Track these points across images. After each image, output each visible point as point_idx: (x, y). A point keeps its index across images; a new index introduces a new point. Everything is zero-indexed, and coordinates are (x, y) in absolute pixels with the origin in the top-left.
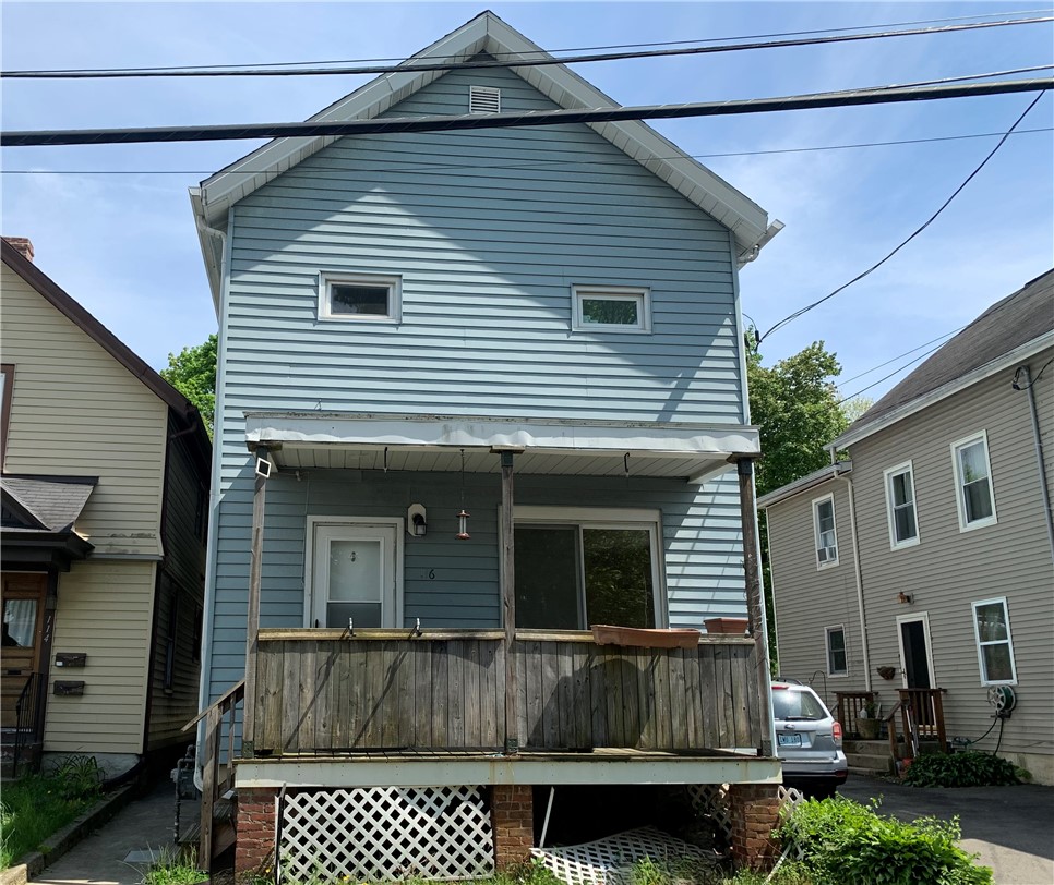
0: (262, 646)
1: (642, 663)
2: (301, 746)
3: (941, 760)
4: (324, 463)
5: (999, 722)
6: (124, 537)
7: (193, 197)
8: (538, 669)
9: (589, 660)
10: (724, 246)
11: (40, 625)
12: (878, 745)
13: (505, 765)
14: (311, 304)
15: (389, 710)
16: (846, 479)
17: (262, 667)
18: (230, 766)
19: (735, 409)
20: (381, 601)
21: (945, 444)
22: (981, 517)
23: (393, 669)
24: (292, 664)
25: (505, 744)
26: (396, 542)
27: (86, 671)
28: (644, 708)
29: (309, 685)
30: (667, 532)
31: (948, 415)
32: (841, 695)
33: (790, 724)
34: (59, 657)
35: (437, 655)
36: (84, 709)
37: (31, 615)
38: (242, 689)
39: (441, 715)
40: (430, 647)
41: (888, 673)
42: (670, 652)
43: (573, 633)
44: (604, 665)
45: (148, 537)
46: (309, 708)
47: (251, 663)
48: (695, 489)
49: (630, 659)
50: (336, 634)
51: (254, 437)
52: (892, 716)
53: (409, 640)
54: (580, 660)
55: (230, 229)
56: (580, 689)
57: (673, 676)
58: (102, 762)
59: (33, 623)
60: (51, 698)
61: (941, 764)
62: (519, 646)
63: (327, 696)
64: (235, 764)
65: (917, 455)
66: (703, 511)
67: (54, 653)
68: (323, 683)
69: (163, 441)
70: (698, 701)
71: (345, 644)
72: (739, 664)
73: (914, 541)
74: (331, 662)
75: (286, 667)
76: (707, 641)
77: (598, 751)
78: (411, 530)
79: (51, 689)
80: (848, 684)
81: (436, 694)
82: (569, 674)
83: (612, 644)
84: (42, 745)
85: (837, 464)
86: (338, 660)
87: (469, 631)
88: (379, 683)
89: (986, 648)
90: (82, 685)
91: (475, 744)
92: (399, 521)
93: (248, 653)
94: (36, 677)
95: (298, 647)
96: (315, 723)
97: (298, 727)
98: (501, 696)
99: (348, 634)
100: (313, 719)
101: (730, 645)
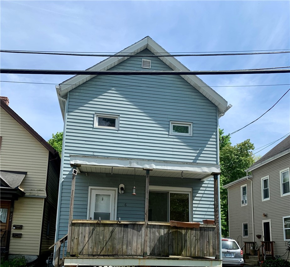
0: (73, 224)
1: (183, 232)
2: (84, 254)
3: (271, 261)
4: (94, 171)
5: (288, 251)
6: (35, 190)
7: (57, 88)
8: (154, 233)
9: (169, 231)
10: (215, 111)
11: (9, 216)
12: (255, 257)
13: (143, 260)
14: (92, 123)
15: (110, 244)
16: (251, 180)
17: (73, 231)
18: (63, 259)
19: (215, 159)
20: (110, 212)
21: (278, 171)
22: (287, 193)
23: (112, 232)
24: (82, 230)
25: (144, 254)
26: (115, 195)
27: (22, 230)
28: (183, 245)
29: (87, 236)
30: (194, 194)
31: (279, 163)
32: (246, 243)
33: (229, 250)
34: (14, 226)
35: (125, 228)
36: (21, 242)
37: (6, 213)
38: (67, 237)
39: (125, 246)
40: (123, 226)
41: (259, 237)
42: (192, 229)
43: (164, 223)
44: (173, 232)
45: (42, 191)
46: (86, 243)
47: (70, 229)
48: (202, 183)
49: (180, 231)
50: (95, 222)
51: (73, 163)
52: (259, 249)
53: (117, 224)
54: (166, 231)
55: (68, 99)
56: (166, 239)
57: (192, 236)
58: (26, 257)
59: (6, 216)
60: (11, 238)
61: (271, 263)
62: (149, 226)
63: (92, 239)
64: (64, 259)
65: (271, 174)
66: (204, 189)
67: (13, 225)
68: (91, 236)
69: (47, 162)
70: (199, 243)
71: (98, 225)
72: (211, 233)
73: (268, 199)
74: (94, 229)
75: (80, 231)
76: (202, 226)
77: (171, 256)
78: (120, 192)
79: (11, 236)
80: (248, 239)
81: (124, 240)
82: (163, 234)
83: (175, 226)
84: (8, 252)
85: (248, 176)
86: (96, 229)
87: (135, 222)
88: (108, 236)
89: (286, 230)
90: (21, 234)
91: (135, 254)
92: (117, 189)
93: (69, 226)
94: (7, 232)
95: (84, 225)
96: (88, 248)
97: (83, 248)
98: (143, 241)
99: (99, 222)
100: (88, 246)
101: (209, 228)
